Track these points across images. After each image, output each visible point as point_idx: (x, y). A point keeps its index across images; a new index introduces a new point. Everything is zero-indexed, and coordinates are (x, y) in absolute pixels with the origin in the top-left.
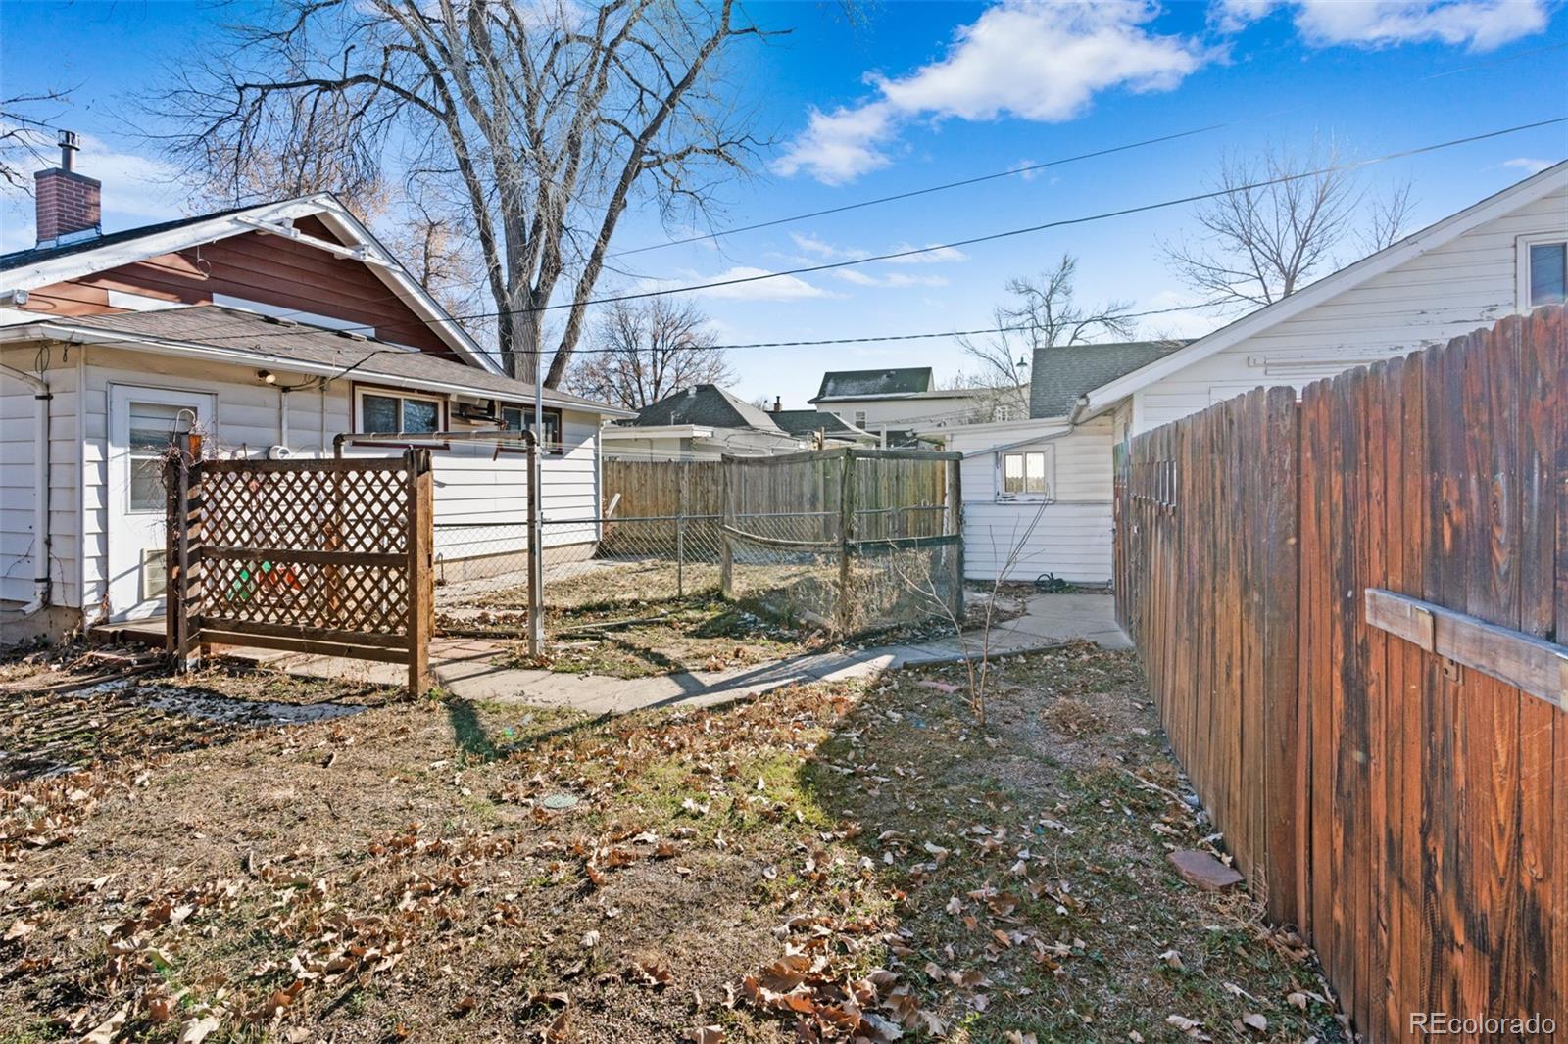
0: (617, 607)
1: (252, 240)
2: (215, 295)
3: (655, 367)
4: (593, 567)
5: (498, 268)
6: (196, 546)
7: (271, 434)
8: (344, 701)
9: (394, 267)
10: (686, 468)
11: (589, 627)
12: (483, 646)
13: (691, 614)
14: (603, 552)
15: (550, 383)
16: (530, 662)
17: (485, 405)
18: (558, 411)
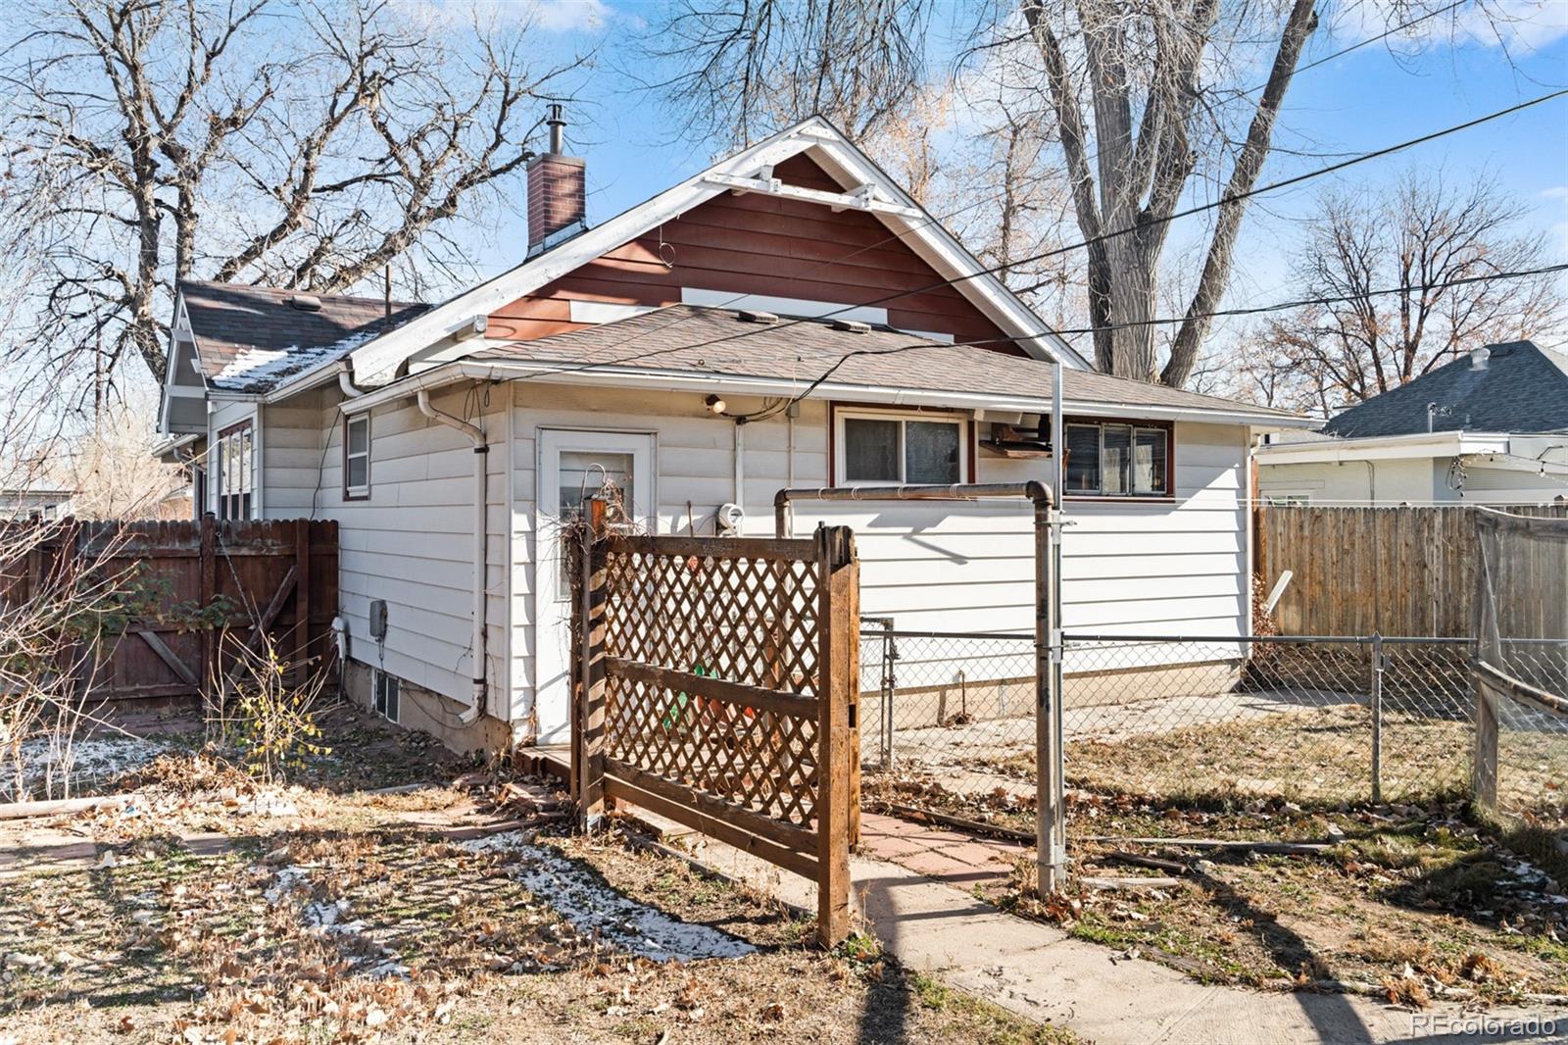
0: (1238, 807)
1: (727, 205)
2: (685, 291)
3: (1406, 316)
4: (1231, 709)
5: (1088, 183)
6: (599, 656)
7: (723, 486)
8: (732, 928)
9: (909, 212)
10: (1438, 520)
11: (1172, 845)
12: (976, 855)
13: (1391, 845)
14: (1255, 680)
15: (1171, 376)
16: (1036, 906)
17: (1035, 423)
18: (1168, 425)
